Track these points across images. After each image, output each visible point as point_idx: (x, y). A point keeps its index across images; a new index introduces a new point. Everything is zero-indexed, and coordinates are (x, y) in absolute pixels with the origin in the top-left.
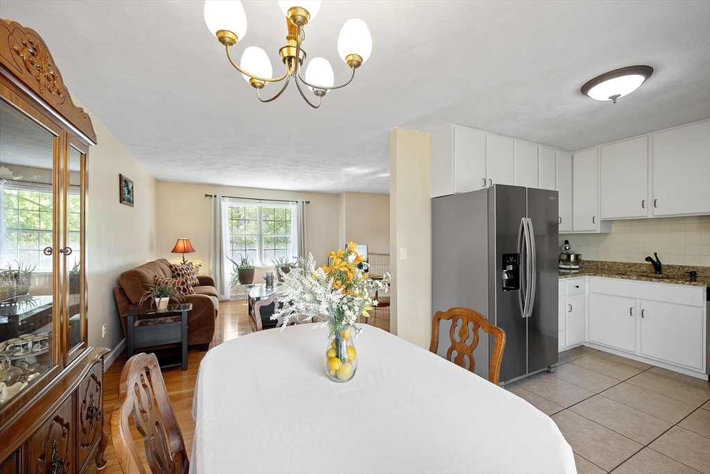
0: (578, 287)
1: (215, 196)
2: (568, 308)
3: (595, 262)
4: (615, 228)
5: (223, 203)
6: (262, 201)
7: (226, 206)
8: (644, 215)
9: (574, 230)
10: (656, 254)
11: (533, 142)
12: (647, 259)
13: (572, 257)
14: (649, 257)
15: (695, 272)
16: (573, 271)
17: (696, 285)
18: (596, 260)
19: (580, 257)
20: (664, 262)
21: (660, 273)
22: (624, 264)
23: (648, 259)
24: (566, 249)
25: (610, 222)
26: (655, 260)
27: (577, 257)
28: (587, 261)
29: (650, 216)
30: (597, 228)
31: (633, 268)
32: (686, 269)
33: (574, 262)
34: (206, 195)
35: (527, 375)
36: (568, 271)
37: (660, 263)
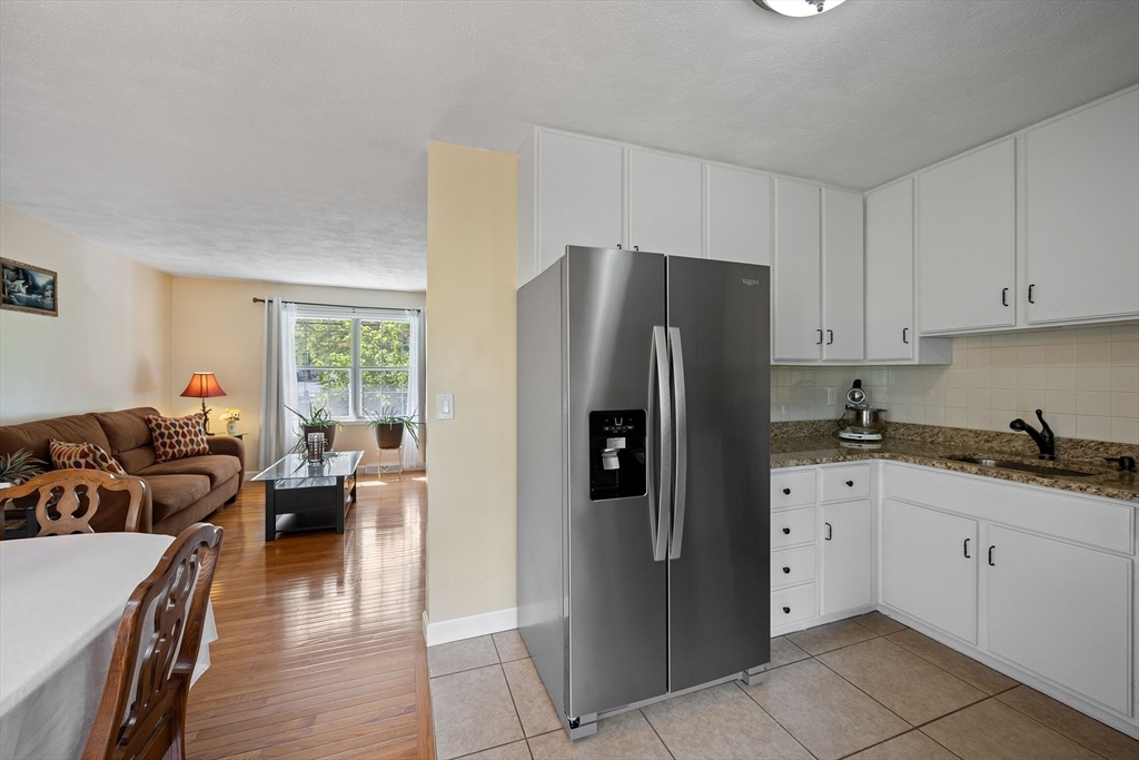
0: (850, 484)
1: (270, 301)
2: (824, 533)
3: (919, 426)
4: (958, 352)
5: (284, 314)
6: (356, 310)
7: (290, 319)
8: (1007, 322)
9: (870, 357)
10: (1039, 413)
11: (757, 168)
12: (1013, 425)
13: (865, 416)
14: (1019, 421)
15: (1131, 459)
16: (866, 447)
17: (1113, 496)
18: (922, 423)
19: (883, 416)
20: (1062, 431)
21: (1052, 459)
22: (977, 434)
23: (1018, 424)
24: (853, 398)
25: (948, 339)
26: (1039, 428)
27: (875, 415)
28: (904, 425)
29: (1021, 325)
30: (912, 354)
31: (995, 444)
32: (1113, 452)
33: (868, 427)
34: (255, 300)
35: (669, 695)
36: (855, 446)
37: (1051, 434)
